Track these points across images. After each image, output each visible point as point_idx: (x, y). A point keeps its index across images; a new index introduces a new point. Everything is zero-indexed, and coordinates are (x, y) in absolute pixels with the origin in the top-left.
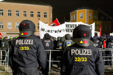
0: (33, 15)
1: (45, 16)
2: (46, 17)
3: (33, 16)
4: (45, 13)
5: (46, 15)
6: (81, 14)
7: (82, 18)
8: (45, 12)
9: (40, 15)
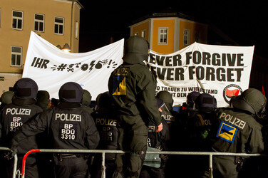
0: (20, 21)
1: (59, 29)
2: (61, 32)
3: (20, 27)
4: (57, 21)
5: (61, 27)
6: (162, 31)
7: (163, 43)
8: (59, 17)
9: (41, 24)
